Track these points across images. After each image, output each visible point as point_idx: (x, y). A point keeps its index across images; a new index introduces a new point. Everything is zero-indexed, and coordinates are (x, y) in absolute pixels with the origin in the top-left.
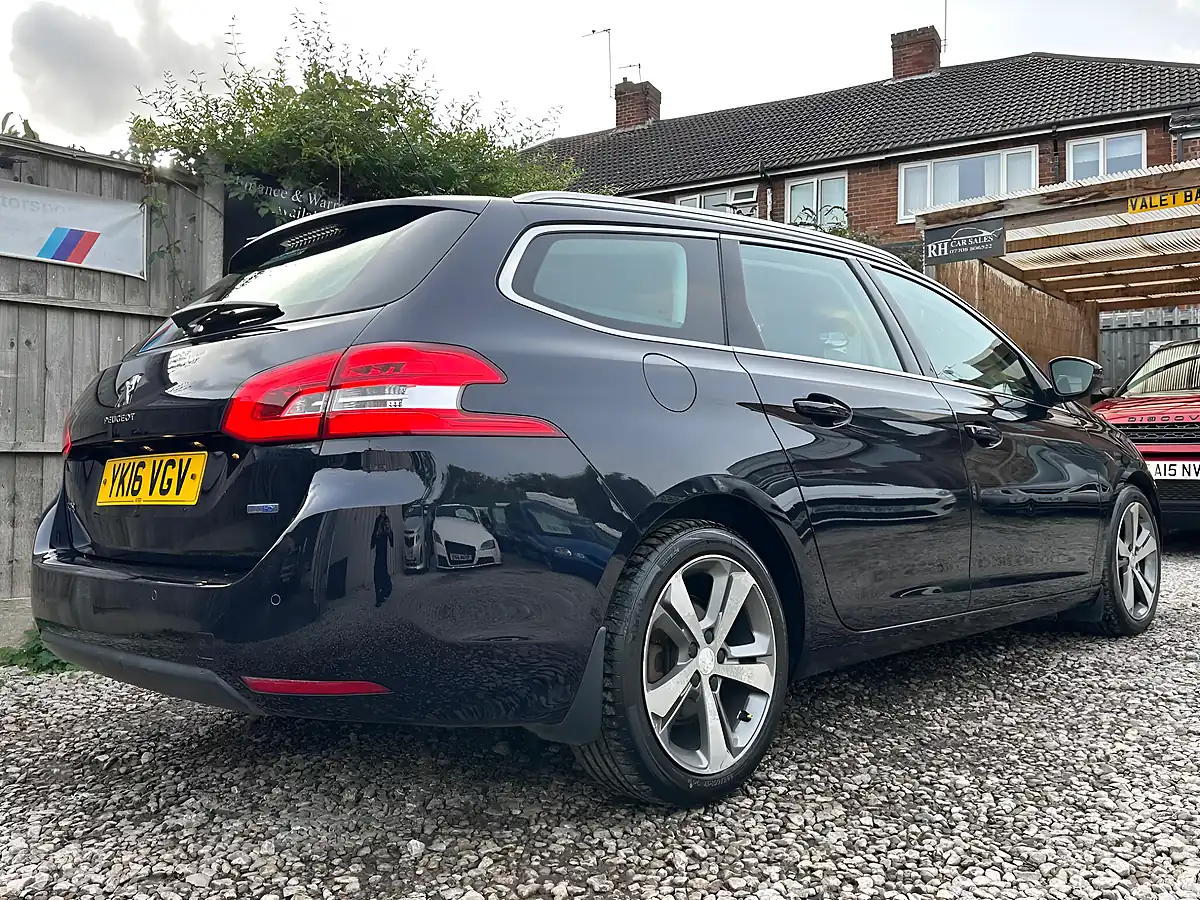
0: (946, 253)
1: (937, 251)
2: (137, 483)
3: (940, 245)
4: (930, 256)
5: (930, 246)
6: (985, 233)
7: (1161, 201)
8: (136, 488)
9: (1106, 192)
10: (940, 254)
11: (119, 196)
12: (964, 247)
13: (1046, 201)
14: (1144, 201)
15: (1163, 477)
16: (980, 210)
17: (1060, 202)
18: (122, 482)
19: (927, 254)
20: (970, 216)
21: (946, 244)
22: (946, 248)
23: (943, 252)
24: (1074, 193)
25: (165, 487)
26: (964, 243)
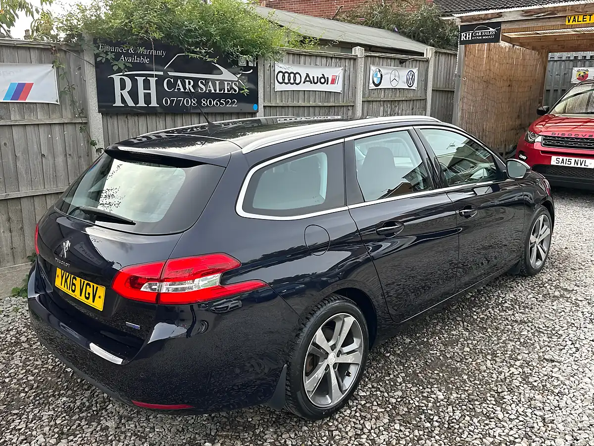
0: (470, 39)
1: (466, 37)
2: (73, 286)
3: (468, 34)
4: (462, 39)
5: (462, 34)
6: (491, 29)
7: (583, 18)
8: (73, 289)
9: (556, 12)
10: (467, 39)
11: (41, 62)
12: (480, 36)
13: (524, 15)
14: (575, 18)
15: (565, 165)
16: (490, 16)
17: (532, 15)
18: (66, 281)
19: (461, 39)
20: (484, 20)
21: (470, 34)
22: (470, 36)
23: (469, 38)
24: (540, 11)
25: (87, 296)
26: (480, 34)
